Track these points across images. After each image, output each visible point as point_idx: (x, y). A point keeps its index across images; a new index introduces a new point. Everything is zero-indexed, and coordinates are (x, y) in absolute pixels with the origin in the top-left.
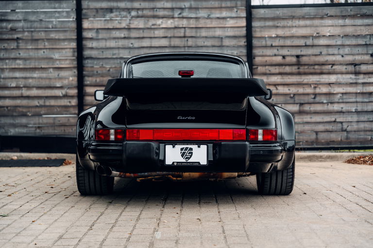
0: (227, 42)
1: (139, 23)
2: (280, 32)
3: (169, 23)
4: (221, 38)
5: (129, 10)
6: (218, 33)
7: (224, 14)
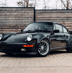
0: (29, 19)
1: (8, 14)
2: (42, 16)
3: (15, 14)
4: (28, 17)
5: (6, 10)
6: (27, 16)
7: (29, 12)
